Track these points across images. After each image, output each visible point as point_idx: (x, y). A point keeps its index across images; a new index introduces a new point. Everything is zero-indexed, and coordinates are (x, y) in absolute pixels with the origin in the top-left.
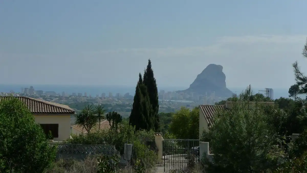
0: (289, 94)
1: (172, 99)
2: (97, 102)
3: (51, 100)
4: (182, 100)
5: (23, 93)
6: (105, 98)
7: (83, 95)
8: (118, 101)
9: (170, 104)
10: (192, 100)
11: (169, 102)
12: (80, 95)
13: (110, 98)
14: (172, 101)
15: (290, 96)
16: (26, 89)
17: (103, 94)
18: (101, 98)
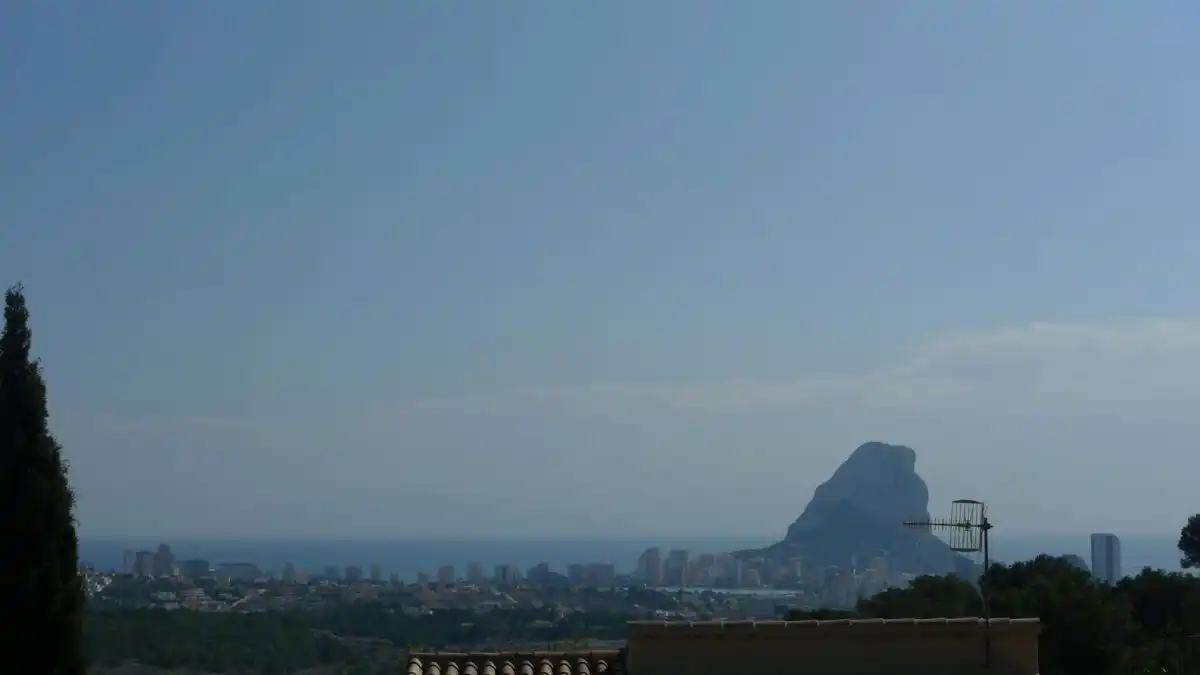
0: (1182, 555)
1: (718, 583)
2: (418, 604)
3: (236, 598)
4: (753, 585)
5: (128, 572)
6: (449, 586)
7: (368, 576)
8: (502, 597)
9: (709, 606)
10: (798, 587)
11: (705, 596)
12: (353, 576)
13: (472, 587)
14: (716, 591)
15: (1185, 565)
16: (141, 555)
17: (447, 570)
18: (433, 586)
